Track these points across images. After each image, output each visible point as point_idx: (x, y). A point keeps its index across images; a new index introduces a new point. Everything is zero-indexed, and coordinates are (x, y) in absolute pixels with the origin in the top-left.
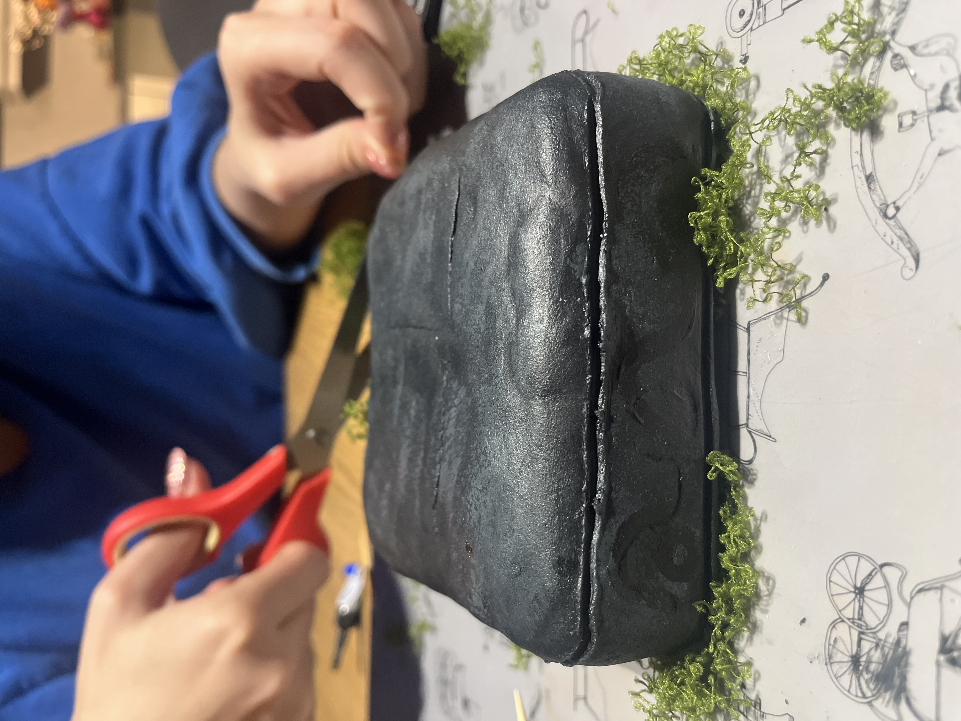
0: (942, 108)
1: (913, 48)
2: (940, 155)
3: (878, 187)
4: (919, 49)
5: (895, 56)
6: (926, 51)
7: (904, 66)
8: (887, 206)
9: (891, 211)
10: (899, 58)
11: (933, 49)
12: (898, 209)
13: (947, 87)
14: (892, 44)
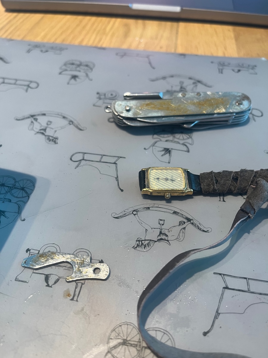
0: (161, 233)
1: (184, 228)
2: (146, 229)
3: (144, 210)
4: (183, 230)
5: (184, 223)
6: (181, 232)
7: (180, 225)
8: (137, 212)
9: (135, 213)
10: (183, 224)
11: (181, 234)
12: (135, 215)
13: (167, 236)
14: (189, 222)
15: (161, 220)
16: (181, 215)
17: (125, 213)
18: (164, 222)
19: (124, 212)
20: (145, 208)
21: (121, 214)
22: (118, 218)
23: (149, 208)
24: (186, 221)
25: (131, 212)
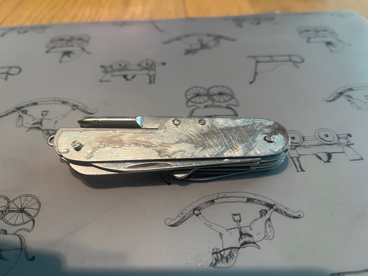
0: (241, 234)
1: (269, 219)
2: (220, 234)
3: (208, 205)
4: (269, 223)
5: (266, 211)
6: (267, 225)
7: (261, 216)
8: (199, 210)
9: (196, 212)
10: (265, 213)
11: (268, 229)
12: (197, 215)
13: (251, 236)
14: (272, 210)
15: (235, 215)
16: (258, 202)
17: (184, 215)
18: (240, 217)
19: (181, 215)
20: (208, 202)
21: (178, 219)
22: (176, 226)
23: (212, 201)
24: (267, 209)
25: (192, 212)
